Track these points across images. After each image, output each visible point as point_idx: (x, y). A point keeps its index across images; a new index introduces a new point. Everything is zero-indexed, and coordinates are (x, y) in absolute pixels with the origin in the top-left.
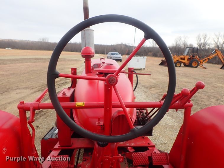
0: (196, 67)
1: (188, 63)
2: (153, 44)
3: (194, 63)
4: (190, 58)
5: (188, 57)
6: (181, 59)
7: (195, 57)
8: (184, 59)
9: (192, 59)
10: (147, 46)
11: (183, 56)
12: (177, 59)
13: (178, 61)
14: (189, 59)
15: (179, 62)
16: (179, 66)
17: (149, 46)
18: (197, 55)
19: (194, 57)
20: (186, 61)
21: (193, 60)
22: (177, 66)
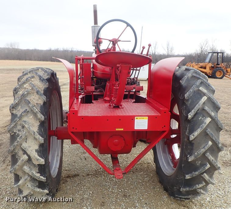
0: (221, 78)
1: (211, 73)
2: (168, 50)
3: (219, 72)
4: (213, 66)
5: (210, 65)
6: (201, 67)
7: (220, 64)
8: (205, 68)
10: (160, 54)
11: (204, 64)
12: (196, 67)
14: (212, 68)
17: (162, 54)
20: (208, 70)
21: (217, 68)
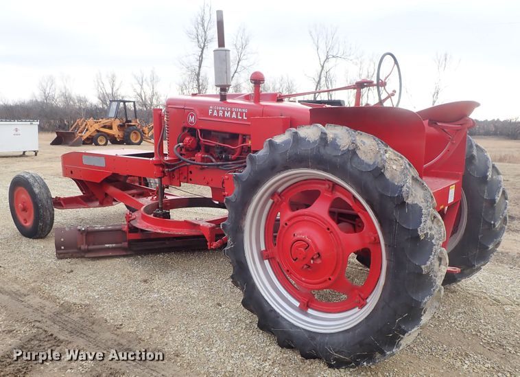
0: (139, 144)
1: (121, 136)
3: (134, 134)
6: (104, 127)
7: (133, 121)
8: (110, 128)
9: (128, 125)
11: (108, 120)
12: (97, 127)
13: (98, 131)
14: (121, 127)
15: (103, 135)
16: (104, 143)
18: (136, 118)
19: (130, 122)
20: (115, 131)
21: (131, 128)
22: (100, 143)
